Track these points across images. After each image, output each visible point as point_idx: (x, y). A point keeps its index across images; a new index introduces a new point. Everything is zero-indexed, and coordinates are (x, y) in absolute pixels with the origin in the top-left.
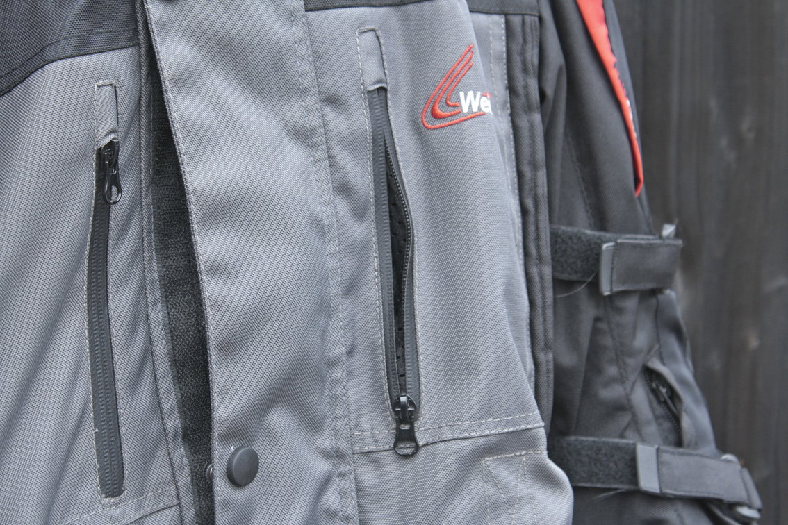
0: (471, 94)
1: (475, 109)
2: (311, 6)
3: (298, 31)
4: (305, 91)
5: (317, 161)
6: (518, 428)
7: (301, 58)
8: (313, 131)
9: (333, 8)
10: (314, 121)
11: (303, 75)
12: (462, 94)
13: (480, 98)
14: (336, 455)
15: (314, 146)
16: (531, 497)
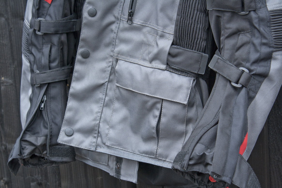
14: (117, 18)
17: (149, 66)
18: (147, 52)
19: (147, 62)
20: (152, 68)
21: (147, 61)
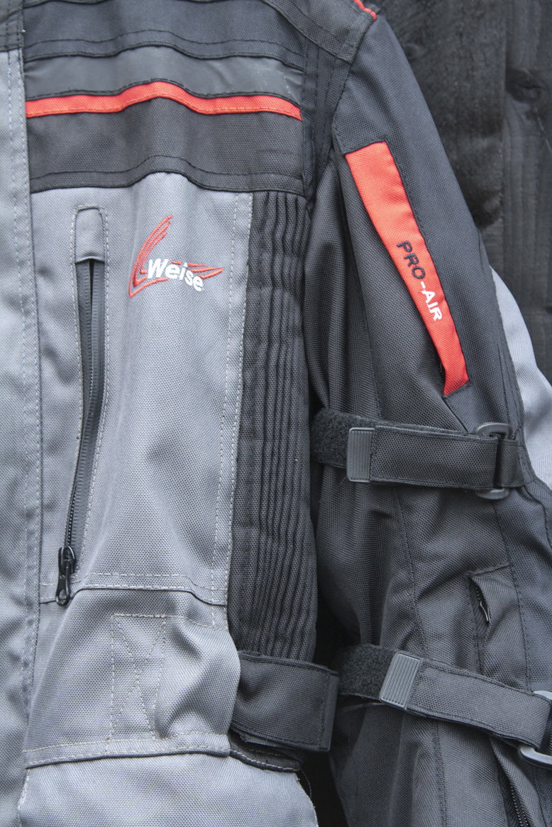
0: (158, 261)
1: (159, 275)
2: (36, 188)
3: (20, 210)
4: (22, 263)
5: (28, 327)
6: (149, 587)
7: (19, 234)
8: (25, 299)
9: (52, 189)
10: (27, 290)
11: (19, 249)
12: (151, 262)
13: (168, 265)
14: (27, 603)
15: (27, 313)
16: (162, 661)
17: (164, 751)
18: (137, 693)
19: (147, 734)
20: (182, 753)
21: (145, 730)
